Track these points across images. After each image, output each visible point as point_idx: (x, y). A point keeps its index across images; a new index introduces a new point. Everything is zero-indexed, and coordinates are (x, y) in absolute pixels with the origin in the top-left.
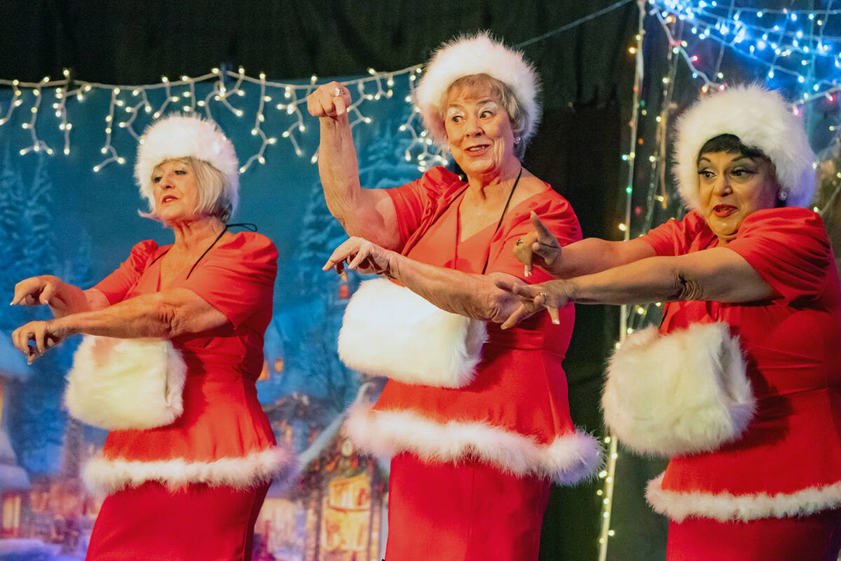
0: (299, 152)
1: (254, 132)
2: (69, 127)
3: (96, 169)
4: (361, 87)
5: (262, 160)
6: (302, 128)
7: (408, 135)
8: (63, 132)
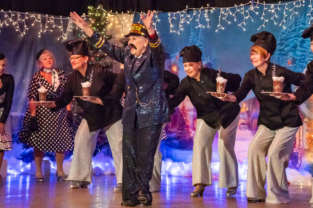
0: (275, 23)
1: (262, 18)
2: (209, 20)
3: (216, 31)
4: (294, 4)
5: (264, 26)
6: (276, 16)
7: (309, 16)
8: (207, 21)
